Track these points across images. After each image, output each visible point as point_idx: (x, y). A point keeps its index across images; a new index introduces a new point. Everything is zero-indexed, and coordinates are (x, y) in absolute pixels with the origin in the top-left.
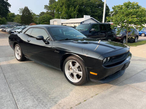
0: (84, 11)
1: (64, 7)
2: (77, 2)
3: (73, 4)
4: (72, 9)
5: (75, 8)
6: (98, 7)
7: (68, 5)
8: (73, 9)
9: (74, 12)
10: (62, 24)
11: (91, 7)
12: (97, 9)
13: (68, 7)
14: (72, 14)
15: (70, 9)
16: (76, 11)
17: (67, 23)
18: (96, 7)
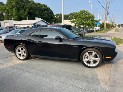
0: (33, 14)
1: (14, 9)
2: (26, 6)
3: (23, 7)
4: (21, 12)
5: (25, 10)
6: (44, 11)
7: (18, 8)
8: (23, 12)
9: (25, 15)
10: (15, 25)
11: (39, 11)
12: (44, 12)
13: (18, 9)
14: (23, 16)
15: (20, 12)
16: (26, 14)
17: (20, 24)
18: (43, 11)
